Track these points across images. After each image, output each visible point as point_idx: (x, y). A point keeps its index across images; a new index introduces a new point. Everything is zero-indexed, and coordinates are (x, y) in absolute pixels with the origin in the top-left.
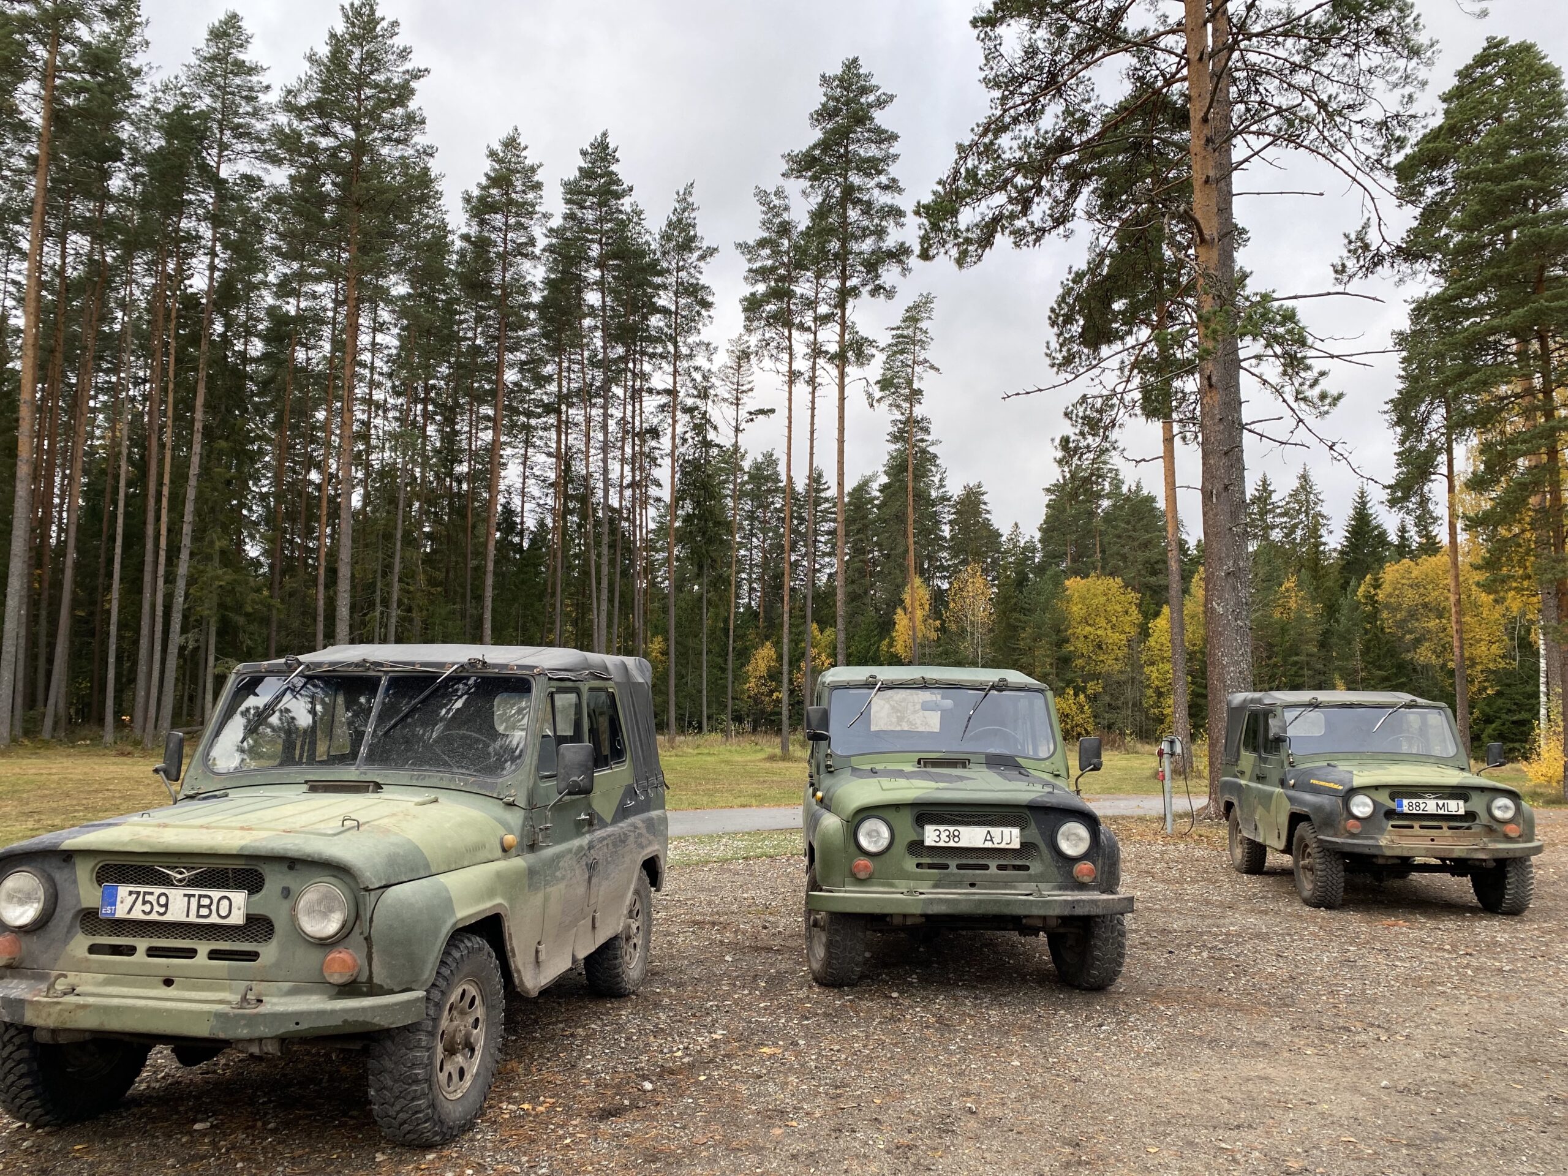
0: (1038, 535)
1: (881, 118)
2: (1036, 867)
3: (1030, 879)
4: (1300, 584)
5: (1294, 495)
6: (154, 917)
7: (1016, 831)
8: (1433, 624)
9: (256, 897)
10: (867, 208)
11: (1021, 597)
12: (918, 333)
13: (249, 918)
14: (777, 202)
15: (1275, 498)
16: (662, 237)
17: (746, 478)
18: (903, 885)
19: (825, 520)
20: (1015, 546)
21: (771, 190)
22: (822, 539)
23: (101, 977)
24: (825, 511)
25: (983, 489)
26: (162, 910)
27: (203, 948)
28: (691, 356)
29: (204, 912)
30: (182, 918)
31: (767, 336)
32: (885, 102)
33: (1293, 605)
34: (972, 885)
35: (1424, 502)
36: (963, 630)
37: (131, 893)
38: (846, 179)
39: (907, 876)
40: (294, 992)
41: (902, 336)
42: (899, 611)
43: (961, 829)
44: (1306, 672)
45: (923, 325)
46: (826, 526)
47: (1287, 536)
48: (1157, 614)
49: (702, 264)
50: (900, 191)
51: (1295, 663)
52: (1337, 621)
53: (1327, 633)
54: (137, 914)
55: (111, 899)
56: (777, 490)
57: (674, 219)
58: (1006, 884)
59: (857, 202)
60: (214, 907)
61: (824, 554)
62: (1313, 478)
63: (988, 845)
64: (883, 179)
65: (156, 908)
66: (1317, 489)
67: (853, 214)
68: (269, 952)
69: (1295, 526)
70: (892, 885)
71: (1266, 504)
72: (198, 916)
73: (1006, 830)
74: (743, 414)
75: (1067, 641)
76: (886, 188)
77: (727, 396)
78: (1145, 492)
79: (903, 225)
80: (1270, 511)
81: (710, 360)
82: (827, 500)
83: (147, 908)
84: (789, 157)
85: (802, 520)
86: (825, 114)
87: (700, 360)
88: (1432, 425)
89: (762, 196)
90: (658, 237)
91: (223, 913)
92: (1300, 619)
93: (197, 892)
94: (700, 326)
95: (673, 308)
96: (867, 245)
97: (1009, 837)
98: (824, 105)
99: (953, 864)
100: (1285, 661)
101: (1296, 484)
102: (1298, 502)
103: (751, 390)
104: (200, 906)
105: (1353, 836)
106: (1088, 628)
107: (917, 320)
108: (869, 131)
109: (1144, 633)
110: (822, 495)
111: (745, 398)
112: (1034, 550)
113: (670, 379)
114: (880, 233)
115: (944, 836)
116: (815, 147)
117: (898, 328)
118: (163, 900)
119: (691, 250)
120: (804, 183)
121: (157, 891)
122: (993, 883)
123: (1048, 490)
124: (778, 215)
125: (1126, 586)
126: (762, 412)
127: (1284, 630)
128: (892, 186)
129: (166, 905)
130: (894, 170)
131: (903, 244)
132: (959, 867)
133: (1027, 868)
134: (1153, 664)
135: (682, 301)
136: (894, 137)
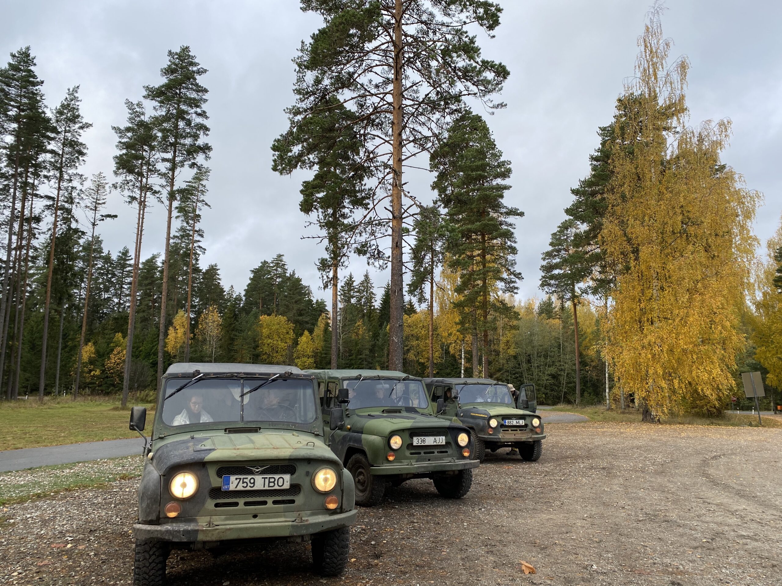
0: (243, 293)
1: (200, 80)
2: (450, 451)
3: (448, 456)
4: (364, 324)
5: (362, 283)
6: (248, 488)
7: (444, 438)
8: (415, 343)
9: (295, 476)
10: (189, 123)
11: (237, 323)
12: (201, 186)
13: (292, 486)
14: (138, 110)
15: (355, 284)
16: (58, 112)
17: (81, 249)
18: (405, 462)
19: (128, 276)
20: (230, 297)
21: (135, 102)
22: (126, 287)
23: (223, 517)
24: (129, 271)
25: (218, 267)
26: (252, 485)
27: (270, 500)
28: (70, 181)
29: (272, 484)
30: (262, 488)
31: (128, 178)
32: (202, 72)
33: (361, 332)
34: (429, 460)
35: (422, 292)
36: (205, 340)
37: (236, 479)
38: (179, 106)
39: (406, 458)
40: (313, 514)
41: (192, 187)
42: (171, 328)
43: (426, 438)
44: (365, 363)
45: (203, 182)
46: (129, 280)
47: (358, 301)
48: (301, 335)
49: (81, 131)
50: (207, 118)
51: (361, 359)
52: (378, 340)
53: (374, 346)
54: (240, 488)
55: (228, 482)
56: (100, 257)
57: (66, 103)
58: (441, 459)
59: (183, 119)
60: (276, 482)
61: (127, 295)
62: (370, 277)
63: (435, 444)
64: (199, 110)
65: (249, 484)
66: (371, 281)
67: (181, 124)
68: (299, 499)
69: (362, 297)
70: (401, 462)
71: (351, 286)
72: (269, 486)
73: (441, 437)
74: (98, 216)
75: (258, 346)
76: (199, 115)
77: (89, 205)
78: (296, 276)
79: (207, 135)
80: (353, 290)
81: (82, 184)
82: (130, 265)
83: (245, 485)
84: (147, 88)
85: (114, 275)
86: (169, 71)
87: (76, 183)
88: (426, 260)
89: (130, 105)
90: (54, 112)
91: (280, 484)
92: (363, 338)
93: (268, 476)
94: (77, 164)
95: (61, 152)
96: (188, 141)
97: (441, 440)
98: (169, 66)
99: (422, 452)
100: (356, 357)
101: (363, 278)
102: (363, 286)
103: (104, 203)
104: (269, 482)
105: (490, 435)
106: (270, 341)
107: (201, 180)
108: (192, 84)
109: (296, 343)
110: (128, 262)
111: (100, 207)
112: (241, 300)
113: (56, 192)
114: (196, 137)
115: (420, 442)
116: (163, 86)
117: (190, 182)
118: (252, 481)
119: (75, 123)
120: (155, 104)
121: (249, 477)
122: (436, 459)
123: (252, 271)
124: (139, 116)
125: (288, 321)
126: (109, 216)
127: (356, 344)
128: (203, 114)
129: (254, 483)
130: (205, 107)
131: (207, 144)
132: (425, 453)
133: (447, 452)
134: (299, 358)
135: (66, 149)
136: (206, 91)
